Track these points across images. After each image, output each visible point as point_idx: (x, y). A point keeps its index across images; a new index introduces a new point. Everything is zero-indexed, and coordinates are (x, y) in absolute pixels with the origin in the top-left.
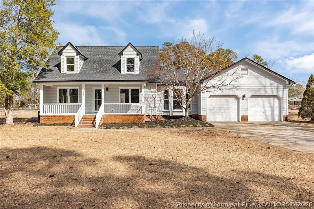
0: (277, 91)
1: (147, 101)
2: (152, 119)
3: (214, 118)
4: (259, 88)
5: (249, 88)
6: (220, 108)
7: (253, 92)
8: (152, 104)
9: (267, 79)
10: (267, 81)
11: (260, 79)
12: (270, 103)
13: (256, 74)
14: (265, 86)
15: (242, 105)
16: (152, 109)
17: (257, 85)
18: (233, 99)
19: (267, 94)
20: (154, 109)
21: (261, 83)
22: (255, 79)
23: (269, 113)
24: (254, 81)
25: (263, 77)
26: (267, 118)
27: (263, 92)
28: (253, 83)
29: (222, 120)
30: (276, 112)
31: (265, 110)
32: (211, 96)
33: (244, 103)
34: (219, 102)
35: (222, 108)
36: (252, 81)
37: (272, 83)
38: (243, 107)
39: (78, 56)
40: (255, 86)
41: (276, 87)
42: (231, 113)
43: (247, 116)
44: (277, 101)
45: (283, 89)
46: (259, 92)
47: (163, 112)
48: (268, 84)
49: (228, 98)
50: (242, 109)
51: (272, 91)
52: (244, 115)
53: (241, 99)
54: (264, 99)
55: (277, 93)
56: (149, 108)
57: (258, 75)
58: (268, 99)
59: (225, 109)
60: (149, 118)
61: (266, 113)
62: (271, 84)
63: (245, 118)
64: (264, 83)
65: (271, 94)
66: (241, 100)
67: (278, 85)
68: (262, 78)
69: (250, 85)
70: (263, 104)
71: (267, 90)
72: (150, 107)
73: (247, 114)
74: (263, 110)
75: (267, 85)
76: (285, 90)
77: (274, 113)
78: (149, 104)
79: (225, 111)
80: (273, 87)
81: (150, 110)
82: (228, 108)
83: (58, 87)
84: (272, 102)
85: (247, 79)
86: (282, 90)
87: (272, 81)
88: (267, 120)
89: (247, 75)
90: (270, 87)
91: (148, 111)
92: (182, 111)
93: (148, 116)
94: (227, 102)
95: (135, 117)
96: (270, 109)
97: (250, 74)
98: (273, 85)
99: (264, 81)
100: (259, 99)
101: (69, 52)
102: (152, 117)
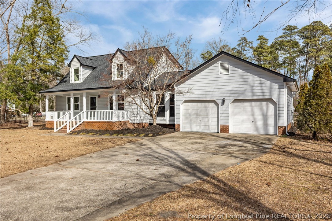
0: (270, 92)
1: (131, 108)
2: (136, 127)
3: (191, 128)
4: (244, 89)
5: (231, 89)
6: (197, 115)
7: (237, 95)
8: (135, 111)
9: (256, 77)
10: (255, 79)
11: (245, 77)
12: (261, 109)
13: (241, 71)
14: (253, 87)
15: (222, 112)
16: (135, 116)
17: (241, 86)
18: (212, 105)
19: (255, 98)
20: (136, 116)
21: (246, 83)
22: (239, 77)
23: (260, 123)
24: (238, 80)
25: (249, 74)
26: (257, 129)
27: (250, 94)
28: (236, 83)
29: (200, 131)
30: (271, 121)
31: (255, 119)
32: (186, 102)
33: (224, 109)
34: (196, 108)
35: (200, 115)
36: (235, 80)
37: (263, 82)
38: (223, 115)
39: (81, 67)
40: (239, 86)
41: (269, 87)
42: (210, 122)
43: (228, 126)
44: (271, 107)
45: (279, 89)
46: (244, 95)
47: (149, 119)
48: (257, 83)
49: (207, 104)
50: (222, 118)
51: (263, 93)
52: (224, 126)
53: (220, 104)
54: (253, 104)
55: (270, 95)
56: (132, 115)
57: (243, 71)
58: (258, 103)
59: (202, 117)
60: (133, 125)
61: (256, 123)
62: (261, 83)
63: (225, 128)
64: (251, 83)
65: (261, 97)
66: (220, 106)
67: (271, 84)
68: (249, 76)
69: (231, 87)
70: (252, 110)
71: (255, 91)
72: (134, 114)
73: (227, 124)
74: (251, 119)
75: (256, 85)
76: (282, 90)
77: (267, 123)
78: (132, 111)
79: (202, 119)
80: (264, 88)
81: (133, 117)
82: (207, 115)
83: (66, 96)
84: (265, 108)
85: (228, 78)
86: (277, 90)
87: (262, 79)
88: (258, 132)
89: (228, 74)
90: (259, 88)
91: (131, 119)
92: (164, 118)
93: (132, 123)
94: (206, 108)
95: (108, 124)
96: (262, 118)
97: (232, 72)
98: (263, 85)
99: (251, 79)
100: (247, 104)
101: (76, 64)
102: (136, 124)
